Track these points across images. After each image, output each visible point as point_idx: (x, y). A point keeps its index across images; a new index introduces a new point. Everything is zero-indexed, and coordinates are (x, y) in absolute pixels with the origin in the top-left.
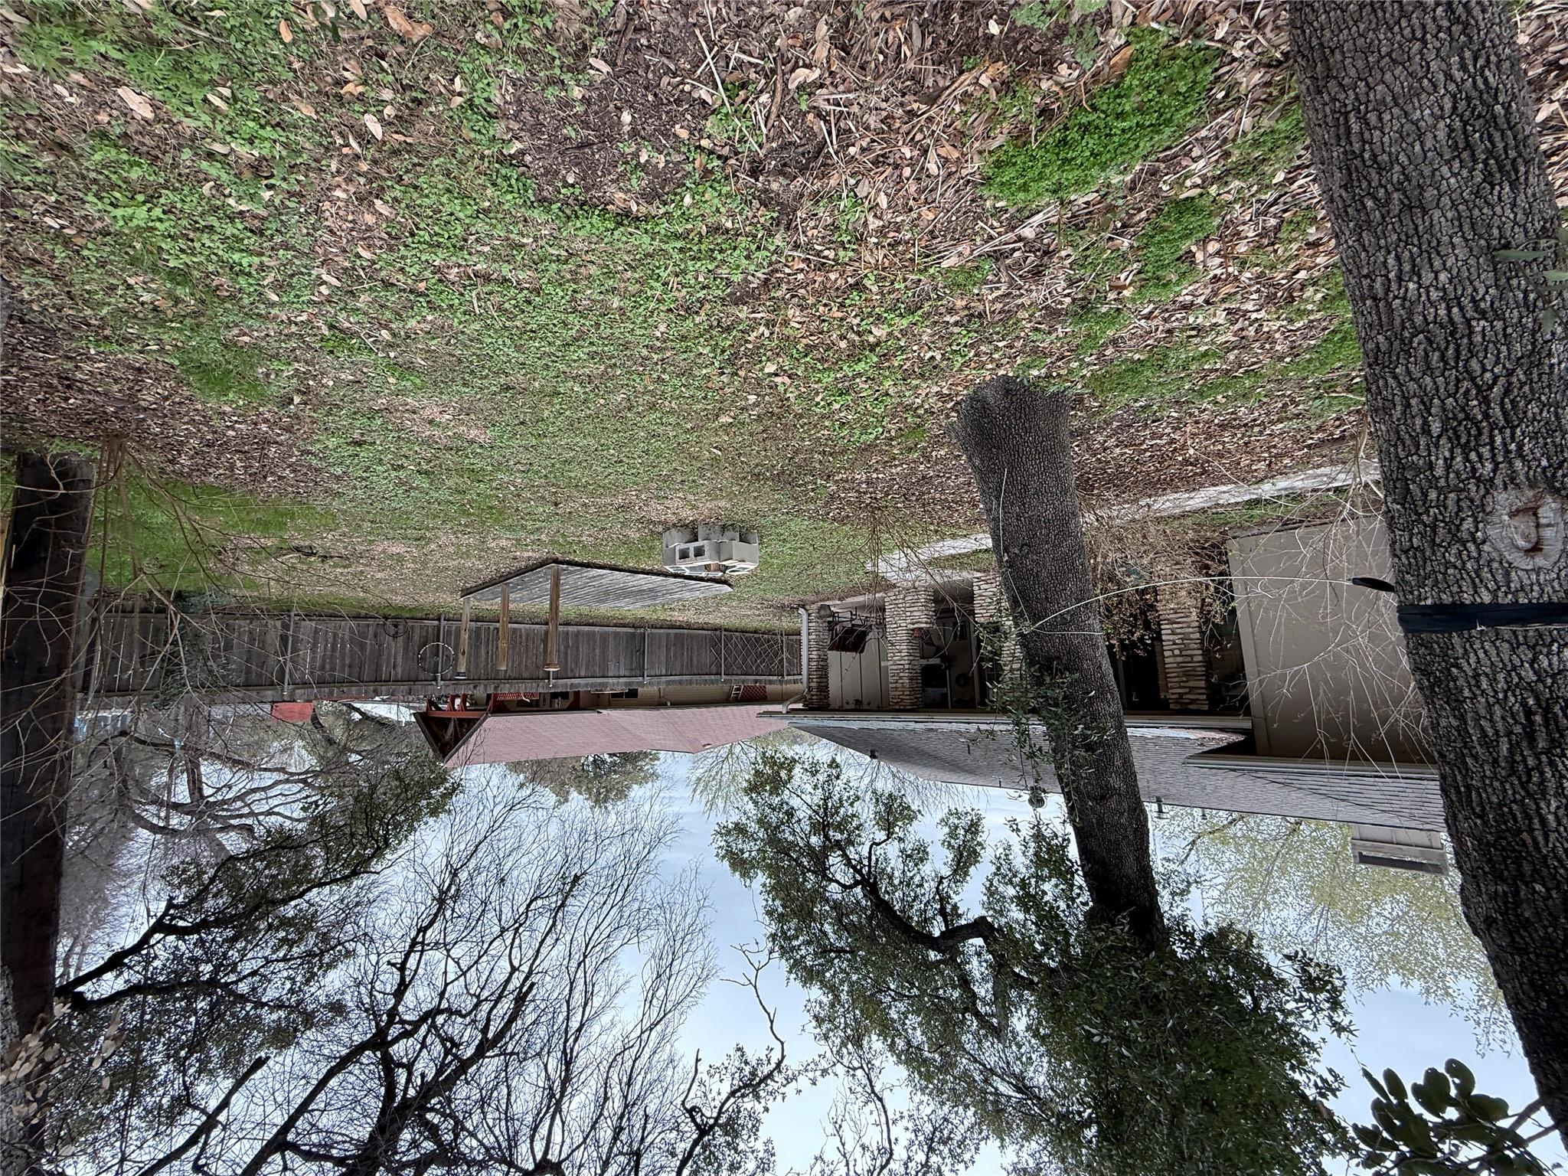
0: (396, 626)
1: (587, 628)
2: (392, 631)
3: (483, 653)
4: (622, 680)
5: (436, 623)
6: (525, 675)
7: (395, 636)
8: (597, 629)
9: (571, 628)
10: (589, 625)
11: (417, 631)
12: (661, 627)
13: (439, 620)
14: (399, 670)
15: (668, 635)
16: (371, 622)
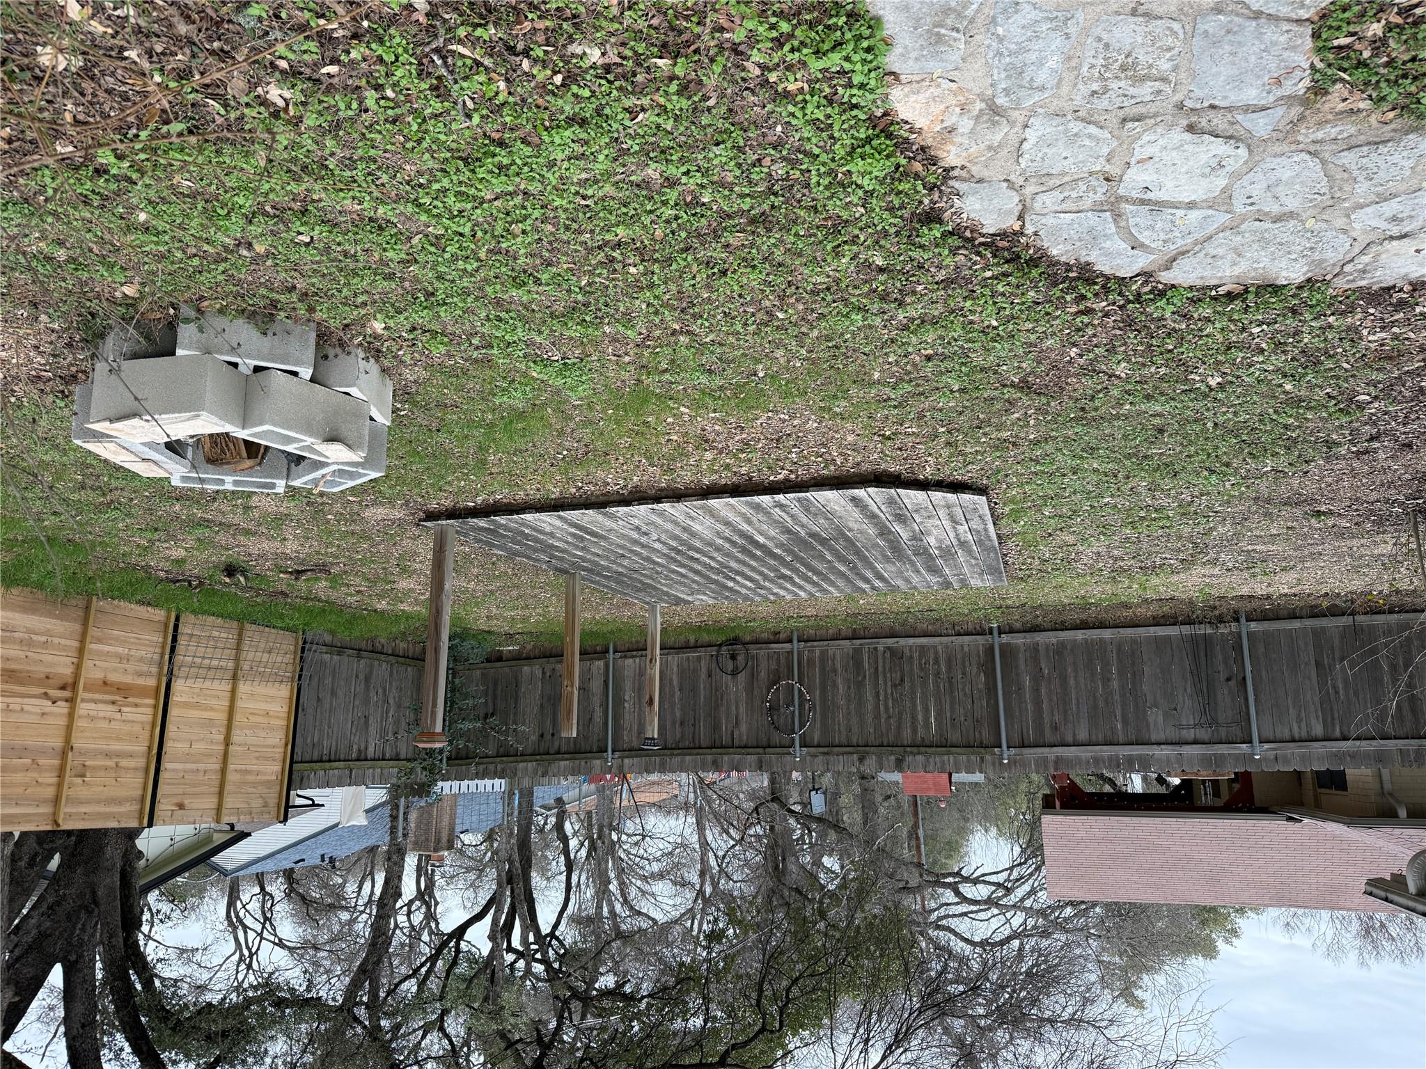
0: (733, 657)
1: (1080, 635)
2: (730, 666)
3: (869, 695)
4: (1187, 750)
5: (787, 645)
6: (954, 737)
7: (734, 673)
8: (1107, 634)
9: (1041, 638)
10: (1084, 625)
11: (764, 664)
12: (1293, 616)
13: (790, 641)
14: (744, 728)
15: (1317, 634)
16: (702, 653)
